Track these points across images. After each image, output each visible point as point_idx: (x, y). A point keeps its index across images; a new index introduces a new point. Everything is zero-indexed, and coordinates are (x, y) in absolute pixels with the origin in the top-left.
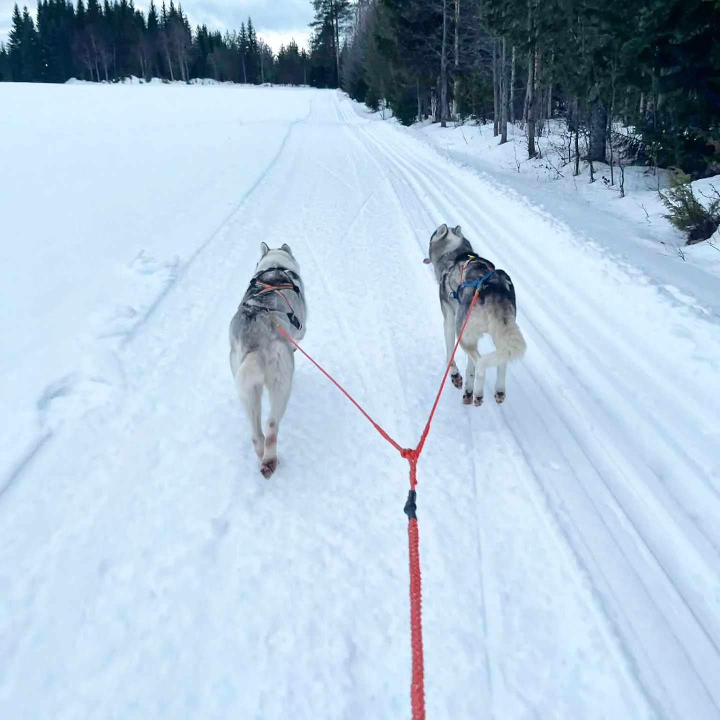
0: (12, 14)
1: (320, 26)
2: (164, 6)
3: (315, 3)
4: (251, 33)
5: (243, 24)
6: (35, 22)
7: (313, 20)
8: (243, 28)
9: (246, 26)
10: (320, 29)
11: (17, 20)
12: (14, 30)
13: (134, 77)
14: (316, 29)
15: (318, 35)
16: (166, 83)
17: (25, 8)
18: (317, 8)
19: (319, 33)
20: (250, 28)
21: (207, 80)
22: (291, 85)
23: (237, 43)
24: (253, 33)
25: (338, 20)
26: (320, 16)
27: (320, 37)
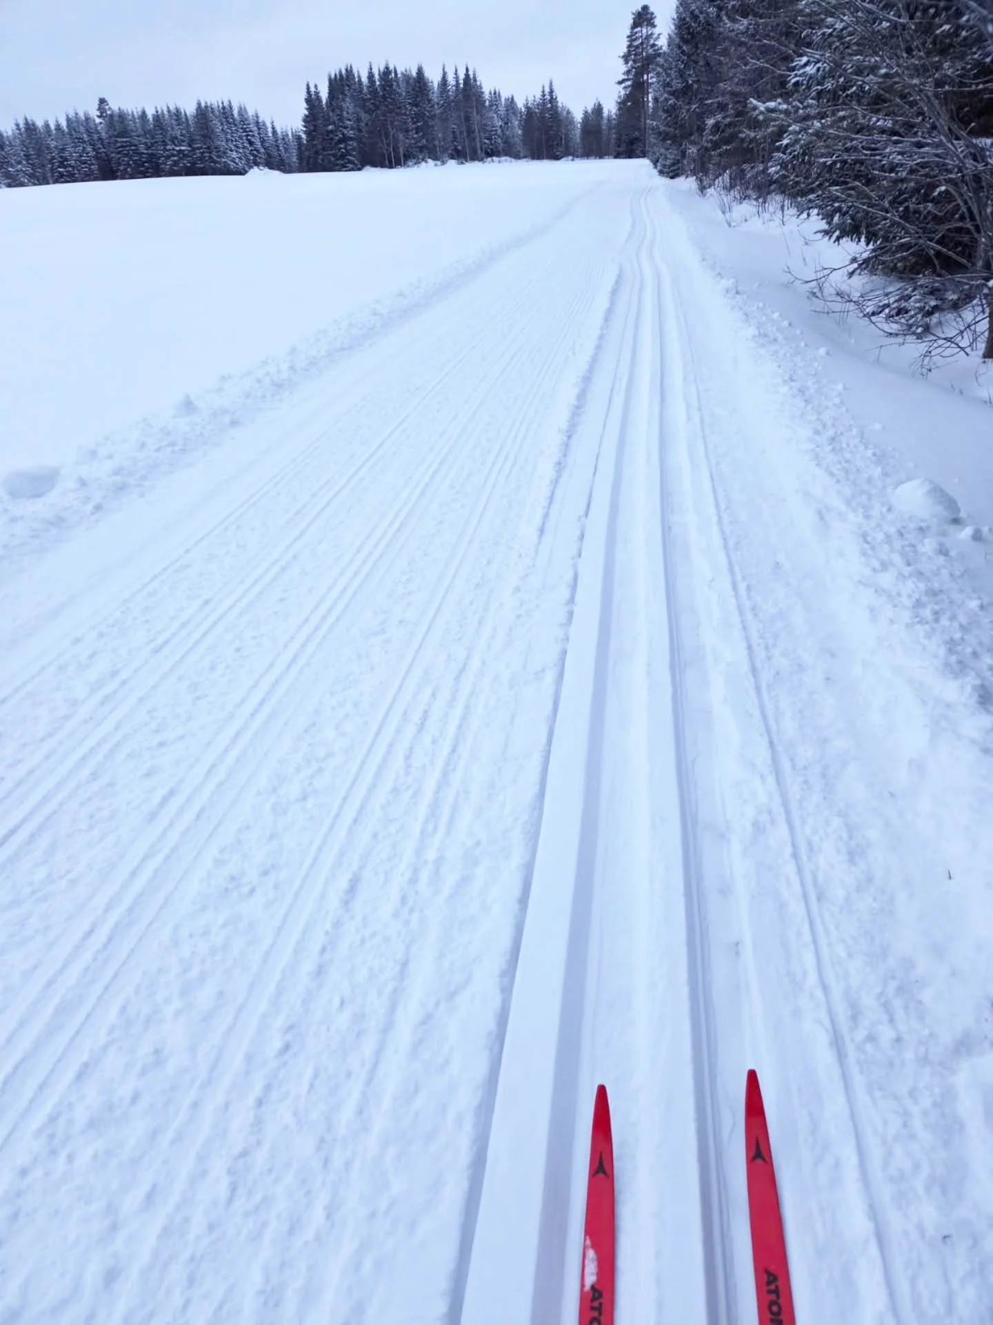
0: (304, 95)
1: (629, 83)
2: (456, 71)
3: (623, 57)
4: (552, 98)
5: (543, 87)
6: (324, 102)
7: (622, 77)
8: (543, 92)
9: (547, 90)
10: (629, 86)
11: (308, 101)
12: (306, 113)
13: (429, 160)
14: (625, 88)
15: (626, 94)
16: (462, 163)
17: (316, 86)
18: (627, 62)
19: (628, 92)
20: (551, 92)
21: (503, 158)
22: (594, 157)
23: (537, 110)
24: (554, 97)
25: (650, 76)
26: (628, 72)
27: (628, 97)
